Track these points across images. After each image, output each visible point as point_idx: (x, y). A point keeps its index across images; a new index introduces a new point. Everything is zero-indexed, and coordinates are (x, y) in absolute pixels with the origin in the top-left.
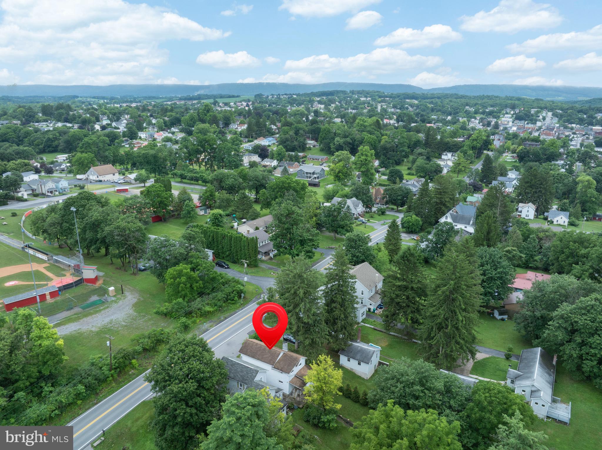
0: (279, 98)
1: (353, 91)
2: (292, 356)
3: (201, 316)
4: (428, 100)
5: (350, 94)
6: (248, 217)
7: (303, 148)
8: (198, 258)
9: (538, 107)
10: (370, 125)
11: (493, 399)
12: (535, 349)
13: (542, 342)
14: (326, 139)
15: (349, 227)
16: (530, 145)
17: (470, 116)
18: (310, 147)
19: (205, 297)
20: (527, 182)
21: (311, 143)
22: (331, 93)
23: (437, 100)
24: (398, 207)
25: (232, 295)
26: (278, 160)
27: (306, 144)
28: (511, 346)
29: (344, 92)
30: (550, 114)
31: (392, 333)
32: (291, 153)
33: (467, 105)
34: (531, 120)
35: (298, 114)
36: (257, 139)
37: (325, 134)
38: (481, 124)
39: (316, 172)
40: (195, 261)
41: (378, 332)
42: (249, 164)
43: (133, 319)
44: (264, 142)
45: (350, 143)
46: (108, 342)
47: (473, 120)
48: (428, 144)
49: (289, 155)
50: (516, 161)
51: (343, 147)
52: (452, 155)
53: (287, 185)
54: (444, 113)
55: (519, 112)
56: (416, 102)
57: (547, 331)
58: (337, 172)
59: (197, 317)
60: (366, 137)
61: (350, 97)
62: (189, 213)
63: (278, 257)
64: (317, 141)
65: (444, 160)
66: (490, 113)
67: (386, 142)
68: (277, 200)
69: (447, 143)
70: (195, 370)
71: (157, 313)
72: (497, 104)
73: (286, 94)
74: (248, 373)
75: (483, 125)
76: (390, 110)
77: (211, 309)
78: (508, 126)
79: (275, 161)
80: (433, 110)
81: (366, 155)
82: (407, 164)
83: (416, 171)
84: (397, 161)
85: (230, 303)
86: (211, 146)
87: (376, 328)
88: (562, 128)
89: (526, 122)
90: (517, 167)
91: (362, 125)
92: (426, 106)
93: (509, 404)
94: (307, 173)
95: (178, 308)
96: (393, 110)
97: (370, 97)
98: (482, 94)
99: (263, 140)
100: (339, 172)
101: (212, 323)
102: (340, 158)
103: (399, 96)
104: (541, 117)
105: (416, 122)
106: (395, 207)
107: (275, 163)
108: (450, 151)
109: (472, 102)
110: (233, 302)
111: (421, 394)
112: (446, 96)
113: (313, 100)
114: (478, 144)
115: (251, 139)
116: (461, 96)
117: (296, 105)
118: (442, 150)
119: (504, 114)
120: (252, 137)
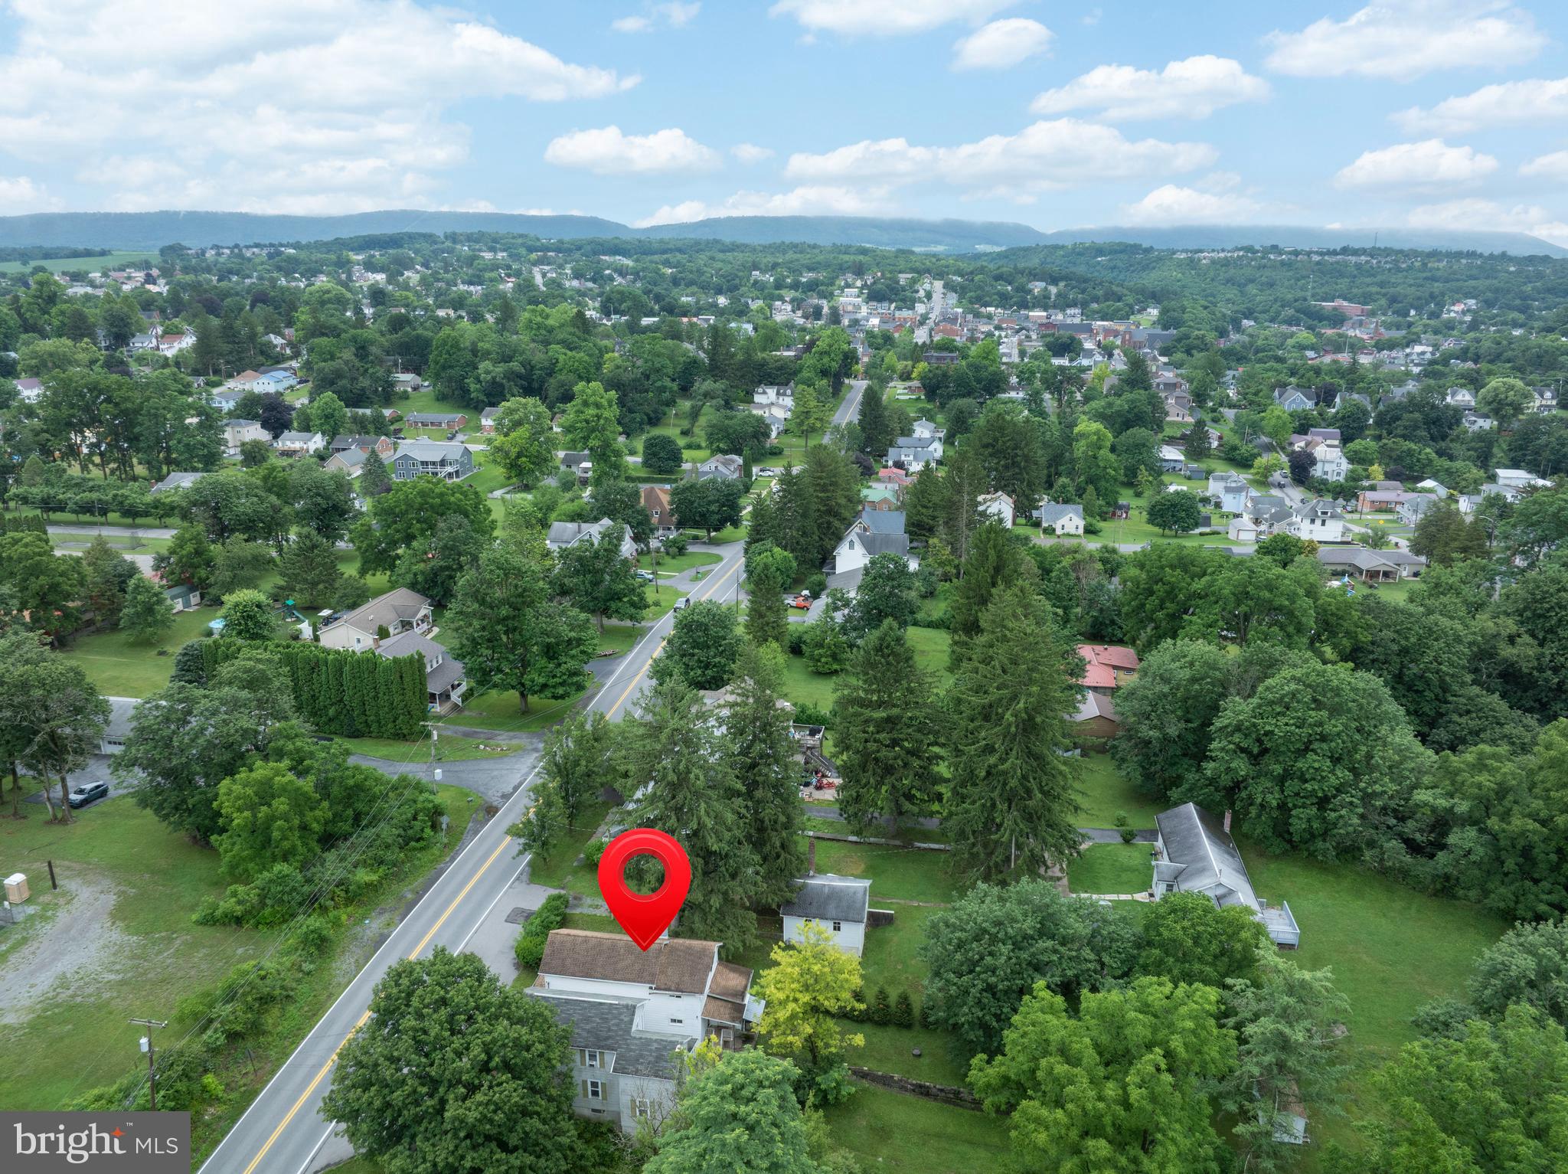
0: (241, 256)
1: (454, 234)
2: (689, 948)
3: (349, 901)
4: (656, 257)
5: (448, 244)
6: (333, 601)
7: (388, 395)
8: (296, 736)
9: (913, 270)
10: (562, 325)
11: (1200, 928)
12: (1182, 808)
13: (1190, 790)
14: (451, 367)
15: (639, 595)
16: (938, 358)
17: (771, 296)
18: (406, 392)
19: (344, 847)
20: (986, 446)
21: (406, 379)
22: (395, 241)
23: (679, 256)
24: (709, 532)
25: (417, 824)
26: (323, 434)
27: (392, 385)
28: (1122, 813)
29: (429, 238)
30: (938, 285)
31: (872, 840)
32: (361, 411)
33: (755, 267)
34: (903, 300)
35: (329, 301)
36: (230, 376)
37: (448, 352)
38: (799, 313)
39: (450, 457)
40: (290, 747)
41: (829, 843)
42: (243, 452)
43: (134, 957)
44: (264, 384)
45: (520, 376)
46: (144, 1041)
47: (778, 303)
48: (717, 367)
49: (355, 419)
50: (919, 399)
51: (502, 386)
52: (778, 394)
53: (438, 500)
54: (705, 287)
55: (874, 283)
56: (628, 262)
57: (1212, 765)
58: (513, 455)
59: (336, 907)
60: (561, 358)
61: (450, 251)
62: (149, 610)
63: (473, 702)
64: (419, 374)
65: (761, 406)
66: (812, 287)
67: (618, 367)
68: (415, 544)
69: (763, 364)
70: (504, 1046)
71: (210, 921)
72: (819, 263)
73: (257, 245)
74: (606, 1020)
75: (806, 317)
76: (567, 284)
77: (374, 877)
78: (859, 316)
79: (319, 436)
80: (675, 282)
81: (598, 406)
82: (677, 422)
83: (709, 438)
84: (652, 415)
85: (415, 849)
86: (117, 405)
87: (820, 834)
88: (970, 317)
89: (893, 306)
90: (929, 411)
91: (539, 326)
92: (657, 271)
93: (1230, 931)
94: (422, 463)
95: (283, 892)
96: (575, 283)
97: (504, 250)
98: (778, 241)
99: (256, 378)
100: (519, 455)
101: (387, 916)
102: (517, 417)
103: (579, 248)
104: (922, 293)
105: (651, 314)
106: (702, 533)
107: (317, 442)
108: (772, 384)
109: (765, 261)
110: (422, 844)
111: (1055, 958)
112: (697, 247)
113: (349, 262)
114: (834, 364)
115: (213, 378)
116: (733, 244)
117: (302, 275)
118: (752, 382)
119: (842, 289)
120: (216, 372)
